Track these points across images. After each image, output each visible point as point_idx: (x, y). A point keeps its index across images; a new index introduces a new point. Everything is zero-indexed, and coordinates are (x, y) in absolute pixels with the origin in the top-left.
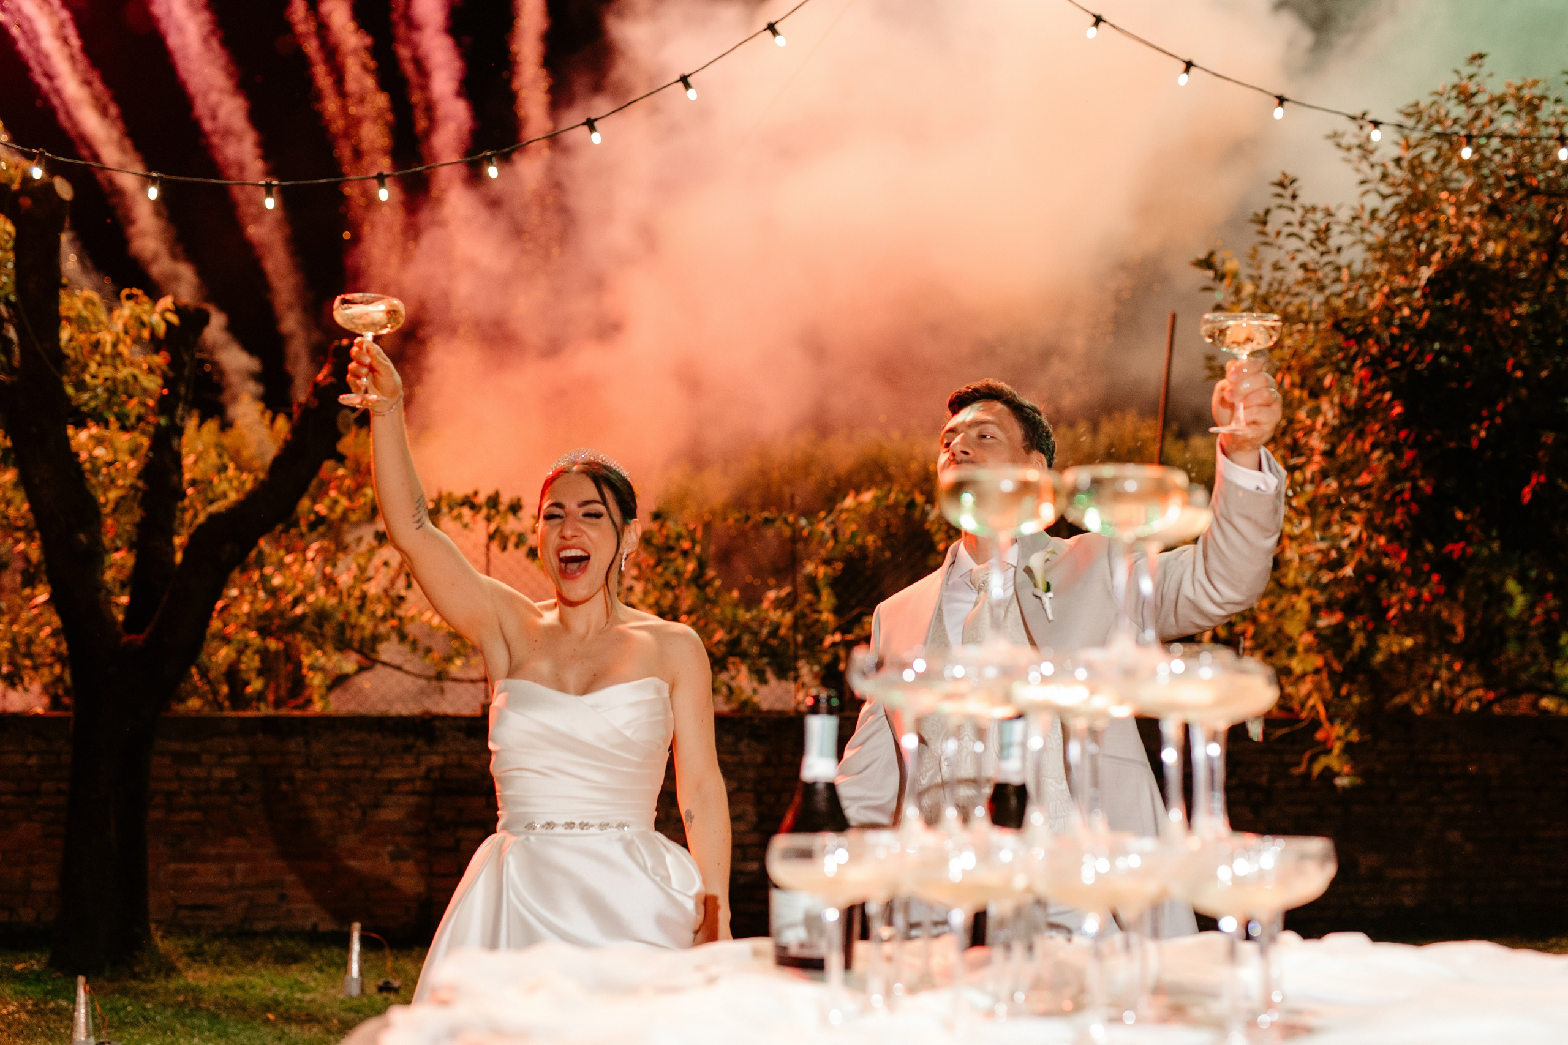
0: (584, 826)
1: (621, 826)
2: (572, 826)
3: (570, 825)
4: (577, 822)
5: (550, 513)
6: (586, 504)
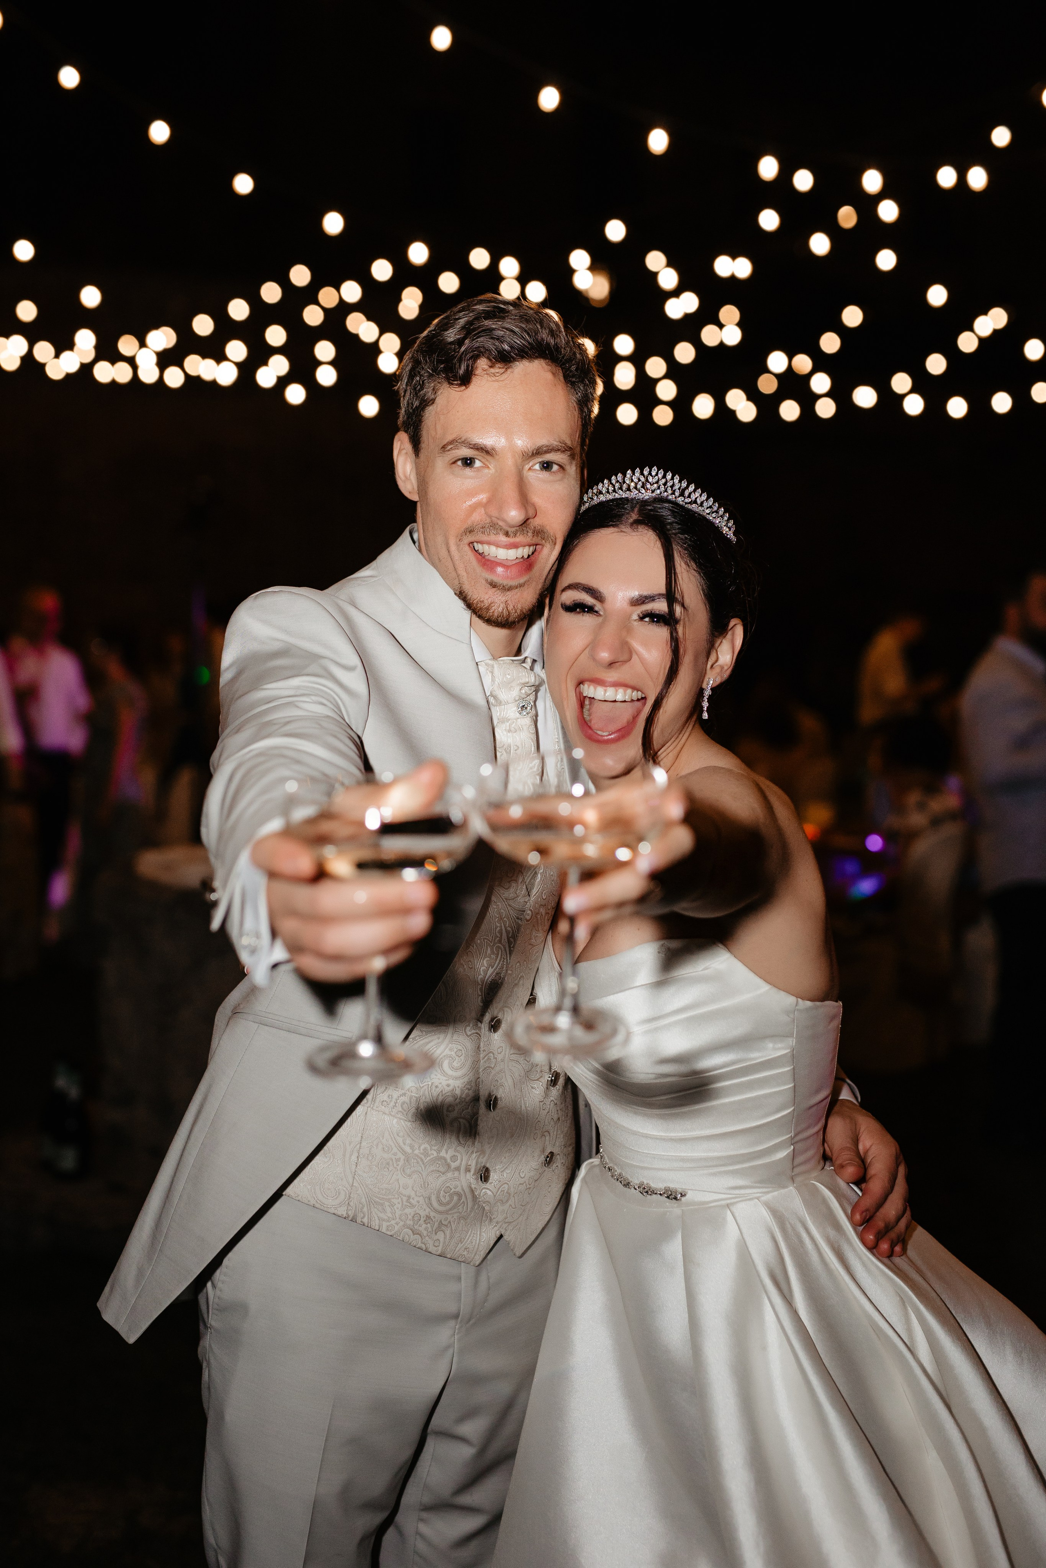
5: (573, 601)
6: (644, 601)
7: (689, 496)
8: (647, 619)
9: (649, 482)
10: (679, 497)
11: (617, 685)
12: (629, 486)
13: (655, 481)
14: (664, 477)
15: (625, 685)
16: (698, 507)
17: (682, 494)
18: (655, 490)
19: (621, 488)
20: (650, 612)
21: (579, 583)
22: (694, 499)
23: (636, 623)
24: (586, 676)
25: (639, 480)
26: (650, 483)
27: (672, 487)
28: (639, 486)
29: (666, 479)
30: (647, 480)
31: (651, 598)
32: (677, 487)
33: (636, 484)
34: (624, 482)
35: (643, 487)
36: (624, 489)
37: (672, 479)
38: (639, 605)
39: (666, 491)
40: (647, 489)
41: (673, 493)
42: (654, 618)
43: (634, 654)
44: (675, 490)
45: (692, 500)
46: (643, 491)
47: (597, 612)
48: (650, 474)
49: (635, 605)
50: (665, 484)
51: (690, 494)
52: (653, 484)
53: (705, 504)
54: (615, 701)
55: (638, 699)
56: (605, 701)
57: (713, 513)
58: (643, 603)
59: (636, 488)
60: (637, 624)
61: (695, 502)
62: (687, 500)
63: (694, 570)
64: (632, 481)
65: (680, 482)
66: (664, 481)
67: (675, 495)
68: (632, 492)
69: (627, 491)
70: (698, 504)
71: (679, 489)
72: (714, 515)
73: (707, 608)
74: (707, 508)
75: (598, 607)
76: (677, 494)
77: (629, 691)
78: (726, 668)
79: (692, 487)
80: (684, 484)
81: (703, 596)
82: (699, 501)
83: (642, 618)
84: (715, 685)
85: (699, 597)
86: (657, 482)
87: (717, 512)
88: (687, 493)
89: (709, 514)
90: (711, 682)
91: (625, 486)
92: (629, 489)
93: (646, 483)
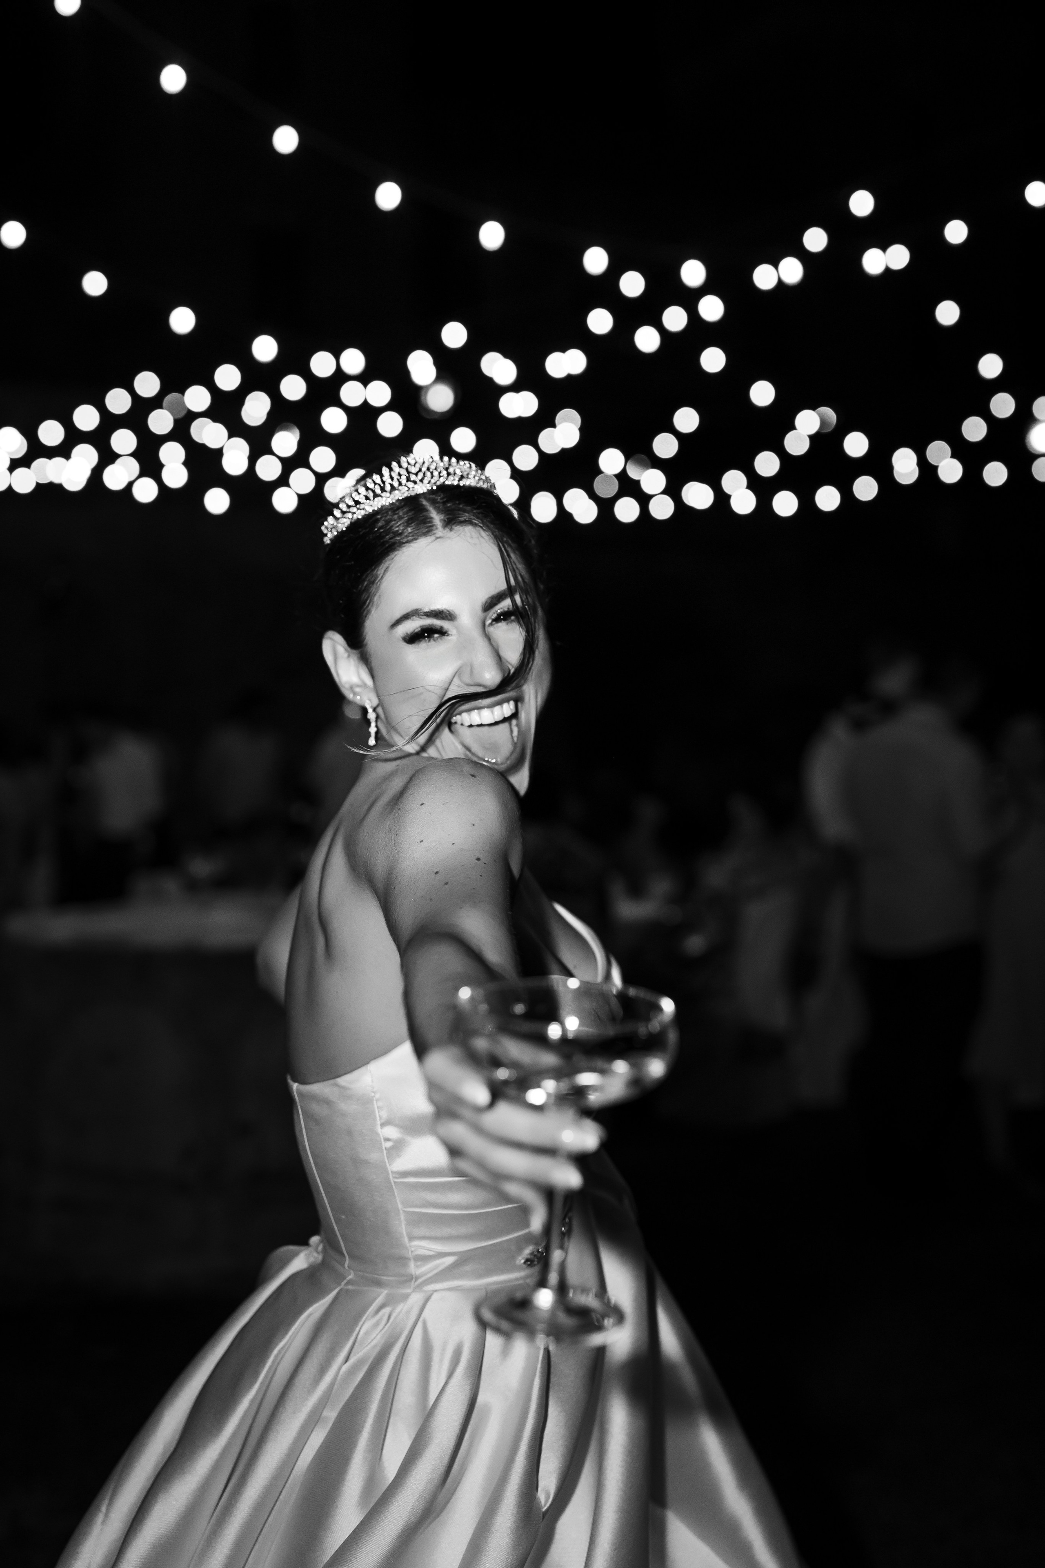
6: (493, 603)
9: (411, 473)
13: (416, 469)
14: (422, 461)
18: (422, 479)
20: (501, 611)
25: (400, 475)
30: (409, 472)
33: (399, 480)
38: (488, 609)
42: (504, 616)
46: (410, 485)
47: (448, 632)
49: (486, 612)
58: (492, 606)
75: (447, 626)
76: (444, 473)
91: (388, 488)
92: (393, 488)
93: (409, 476)
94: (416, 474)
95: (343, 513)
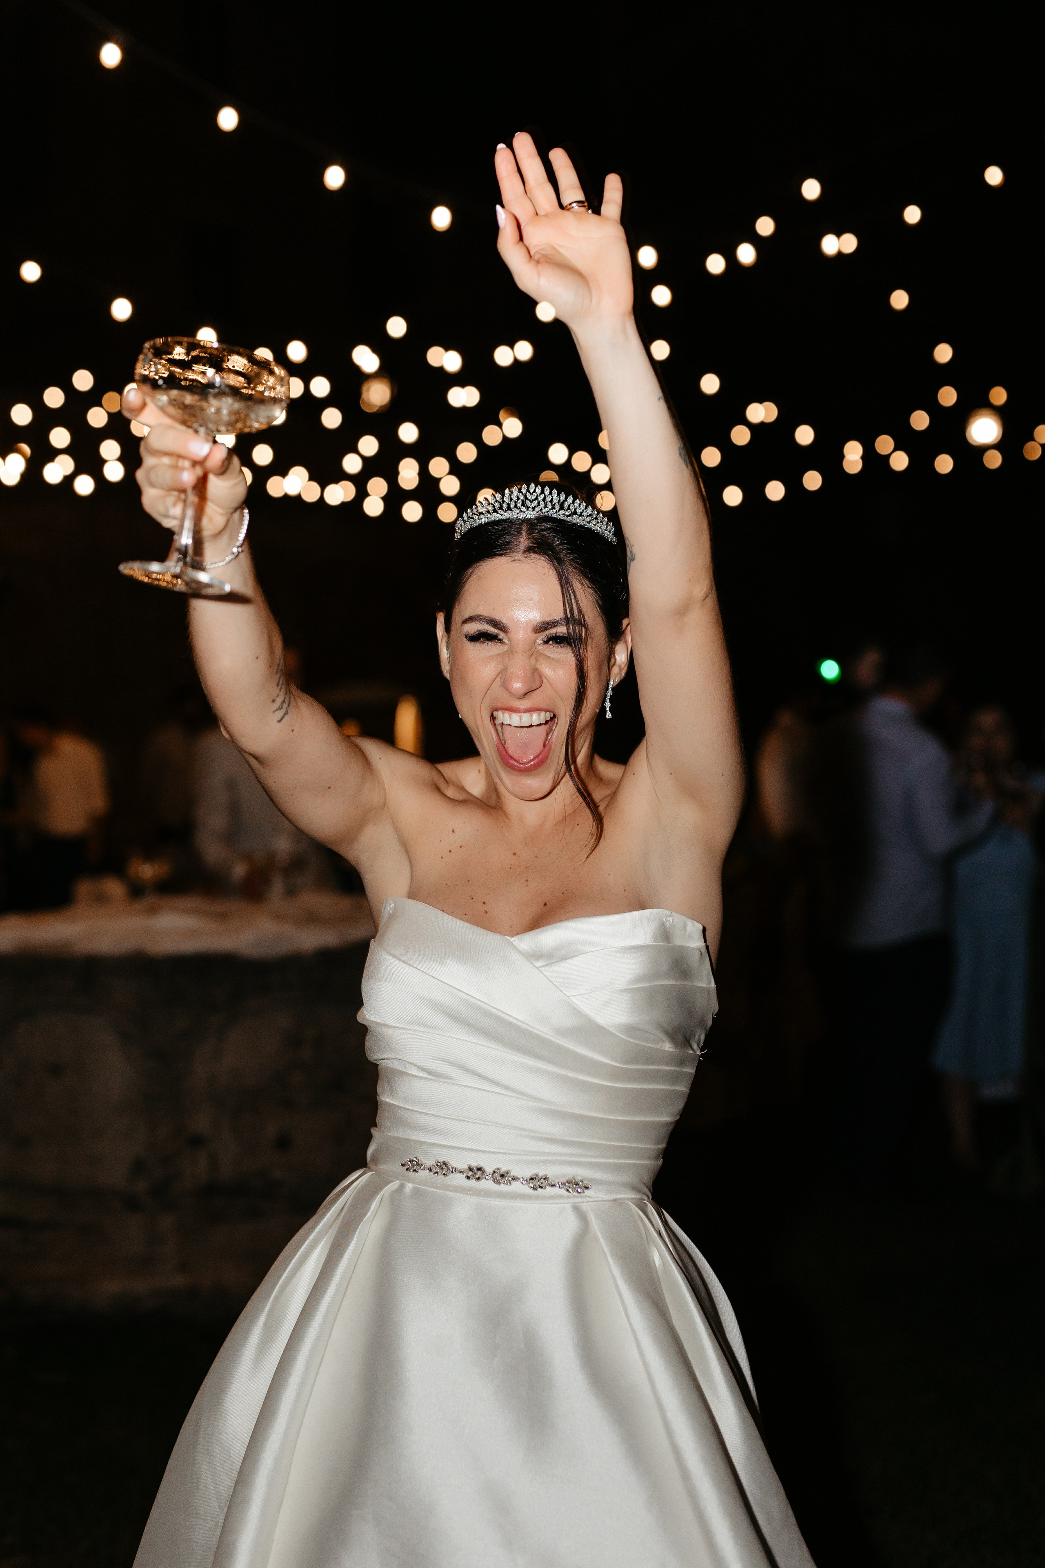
0: (502, 1176)
1: (575, 1185)
2: (479, 1174)
3: (476, 1173)
4: (489, 1170)
5: (477, 631)
6: (547, 627)
7: (569, 509)
8: (551, 642)
9: (528, 499)
10: (559, 511)
11: (529, 710)
12: (509, 505)
13: (534, 498)
14: (543, 492)
15: (539, 710)
16: (579, 518)
17: (562, 508)
18: (535, 507)
19: (501, 508)
20: (554, 635)
21: (480, 615)
22: (573, 510)
23: (540, 648)
24: (499, 705)
25: (518, 499)
26: (530, 500)
27: (551, 501)
28: (519, 505)
29: (545, 494)
30: (526, 498)
31: (554, 624)
32: (555, 501)
33: (516, 502)
34: (504, 502)
35: (523, 505)
36: (504, 508)
37: (551, 493)
38: (543, 631)
39: (546, 507)
40: (528, 508)
41: (553, 508)
42: (557, 640)
43: (543, 678)
44: (555, 504)
45: (572, 512)
46: (523, 509)
47: (500, 640)
48: (528, 490)
49: (539, 632)
50: (544, 500)
51: (569, 506)
52: (533, 500)
53: (585, 514)
54: (531, 726)
55: (551, 717)
56: (521, 727)
57: (593, 520)
58: (546, 629)
59: (516, 507)
60: (543, 648)
61: (575, 513)
62: (567, 513)
63: (589, 587)
64: (511, 499)
65: (559, 495)
66: (543, 496)
67: (555, 509)
68: (512, 511)
69: (507, 510)
70: (578, 515)
71: (558, 503)
72: (594, 522)
73: (603, 619)
74: (587, 516)
75: (502, 635)
76: (557, 507)
77: (543, 713)
78: (623, 666)
79: (570, 499)
80: (562, 498)
81: (598, 609)
82: (579, 511)
83: (546, 642)
84: (614, 685)
85: (596, 612)
86: (536, 499)
87: (596, 518)
88: (566, 505)
89: (589, 522)
90: (612, 683)
91: (505, 506)
92: (509, 508)
93: (525, 501)
94: (531, 502)
95: (469, 517)
